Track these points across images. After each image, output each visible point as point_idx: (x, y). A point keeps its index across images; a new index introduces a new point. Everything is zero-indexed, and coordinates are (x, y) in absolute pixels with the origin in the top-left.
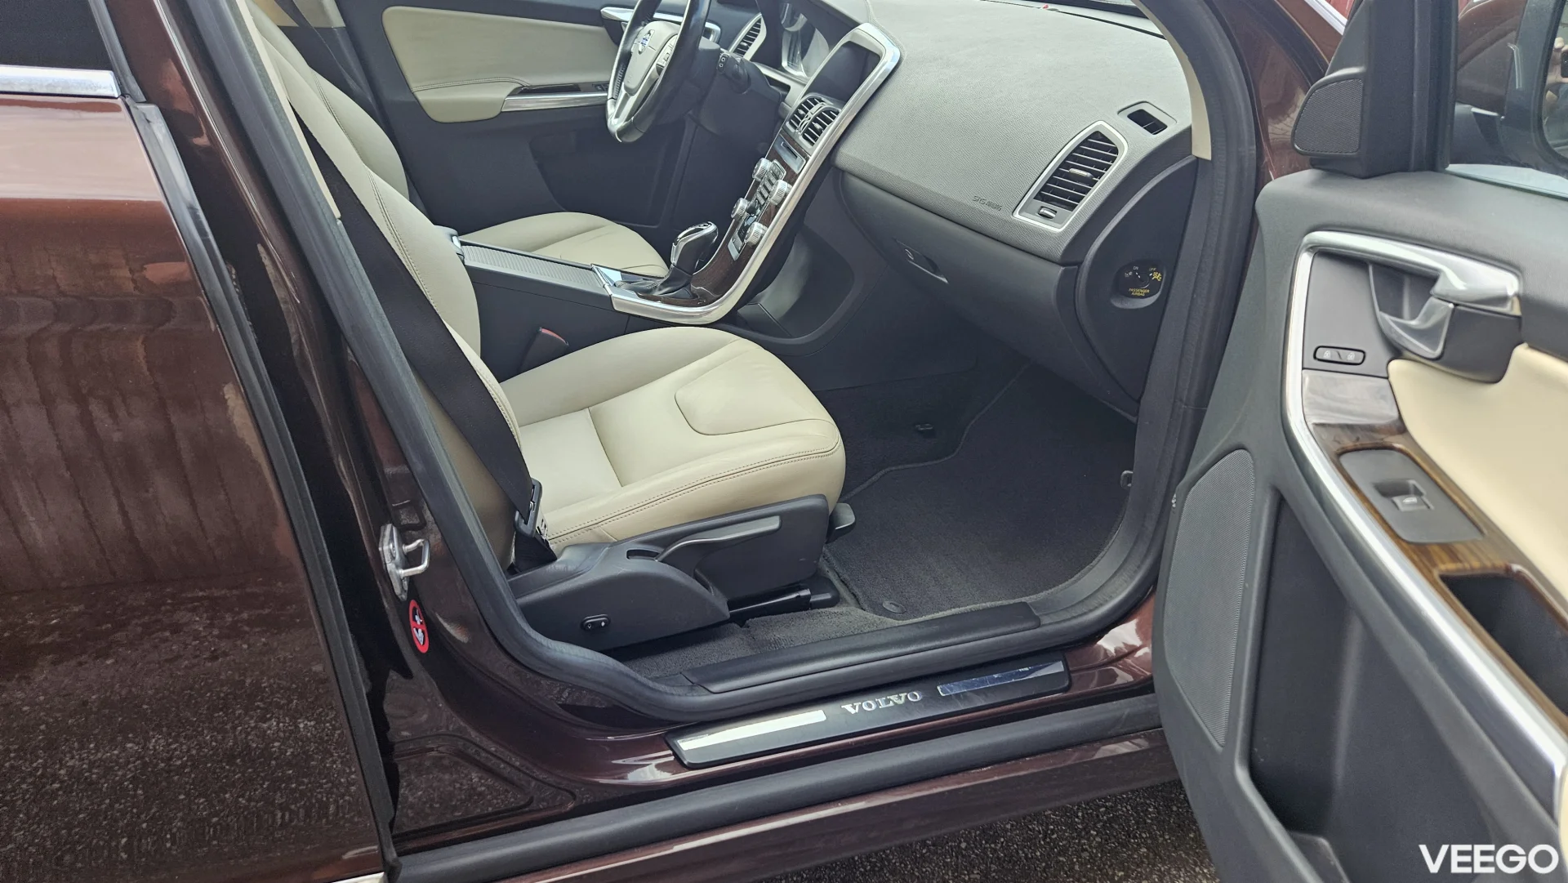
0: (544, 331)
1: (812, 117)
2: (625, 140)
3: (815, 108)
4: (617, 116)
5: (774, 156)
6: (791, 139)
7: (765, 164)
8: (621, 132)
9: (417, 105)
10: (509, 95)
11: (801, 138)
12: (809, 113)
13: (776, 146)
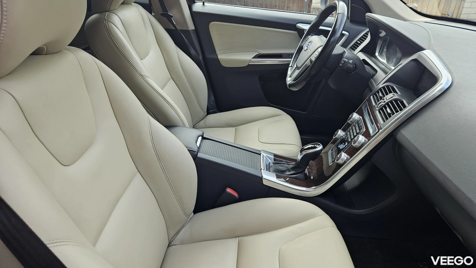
0: (229, 190)
1: (387, 101)
2: (291, 89)
3: (390, 95)
4: (290, 77)
5: (361, 113)
6: (372, 108)
7: (356, 116)
8: (291, 85)
9: (217, 60)
10: (253, 58)
11: (377, 112)
12: (385, 98)
13: (363, 107)
